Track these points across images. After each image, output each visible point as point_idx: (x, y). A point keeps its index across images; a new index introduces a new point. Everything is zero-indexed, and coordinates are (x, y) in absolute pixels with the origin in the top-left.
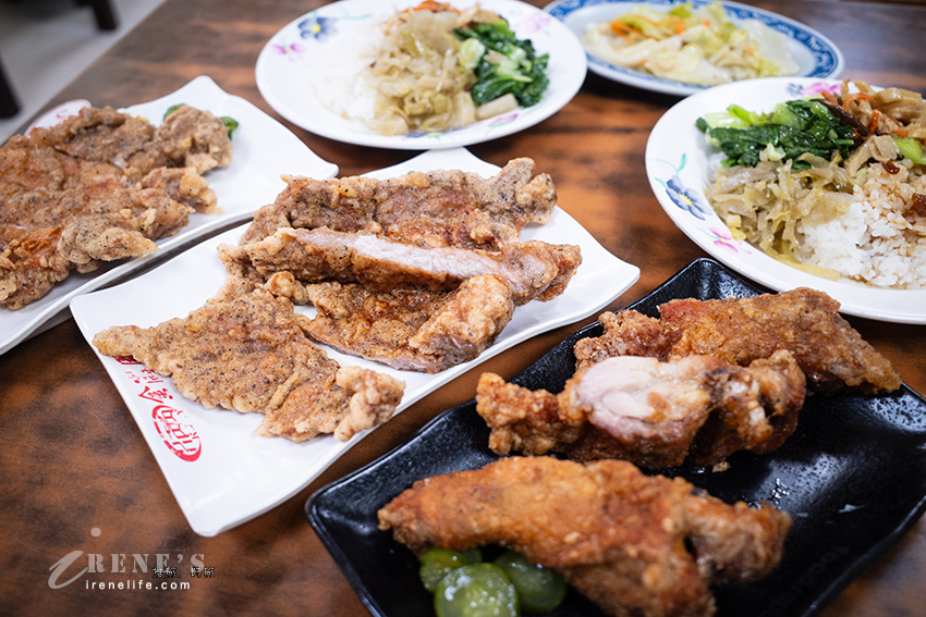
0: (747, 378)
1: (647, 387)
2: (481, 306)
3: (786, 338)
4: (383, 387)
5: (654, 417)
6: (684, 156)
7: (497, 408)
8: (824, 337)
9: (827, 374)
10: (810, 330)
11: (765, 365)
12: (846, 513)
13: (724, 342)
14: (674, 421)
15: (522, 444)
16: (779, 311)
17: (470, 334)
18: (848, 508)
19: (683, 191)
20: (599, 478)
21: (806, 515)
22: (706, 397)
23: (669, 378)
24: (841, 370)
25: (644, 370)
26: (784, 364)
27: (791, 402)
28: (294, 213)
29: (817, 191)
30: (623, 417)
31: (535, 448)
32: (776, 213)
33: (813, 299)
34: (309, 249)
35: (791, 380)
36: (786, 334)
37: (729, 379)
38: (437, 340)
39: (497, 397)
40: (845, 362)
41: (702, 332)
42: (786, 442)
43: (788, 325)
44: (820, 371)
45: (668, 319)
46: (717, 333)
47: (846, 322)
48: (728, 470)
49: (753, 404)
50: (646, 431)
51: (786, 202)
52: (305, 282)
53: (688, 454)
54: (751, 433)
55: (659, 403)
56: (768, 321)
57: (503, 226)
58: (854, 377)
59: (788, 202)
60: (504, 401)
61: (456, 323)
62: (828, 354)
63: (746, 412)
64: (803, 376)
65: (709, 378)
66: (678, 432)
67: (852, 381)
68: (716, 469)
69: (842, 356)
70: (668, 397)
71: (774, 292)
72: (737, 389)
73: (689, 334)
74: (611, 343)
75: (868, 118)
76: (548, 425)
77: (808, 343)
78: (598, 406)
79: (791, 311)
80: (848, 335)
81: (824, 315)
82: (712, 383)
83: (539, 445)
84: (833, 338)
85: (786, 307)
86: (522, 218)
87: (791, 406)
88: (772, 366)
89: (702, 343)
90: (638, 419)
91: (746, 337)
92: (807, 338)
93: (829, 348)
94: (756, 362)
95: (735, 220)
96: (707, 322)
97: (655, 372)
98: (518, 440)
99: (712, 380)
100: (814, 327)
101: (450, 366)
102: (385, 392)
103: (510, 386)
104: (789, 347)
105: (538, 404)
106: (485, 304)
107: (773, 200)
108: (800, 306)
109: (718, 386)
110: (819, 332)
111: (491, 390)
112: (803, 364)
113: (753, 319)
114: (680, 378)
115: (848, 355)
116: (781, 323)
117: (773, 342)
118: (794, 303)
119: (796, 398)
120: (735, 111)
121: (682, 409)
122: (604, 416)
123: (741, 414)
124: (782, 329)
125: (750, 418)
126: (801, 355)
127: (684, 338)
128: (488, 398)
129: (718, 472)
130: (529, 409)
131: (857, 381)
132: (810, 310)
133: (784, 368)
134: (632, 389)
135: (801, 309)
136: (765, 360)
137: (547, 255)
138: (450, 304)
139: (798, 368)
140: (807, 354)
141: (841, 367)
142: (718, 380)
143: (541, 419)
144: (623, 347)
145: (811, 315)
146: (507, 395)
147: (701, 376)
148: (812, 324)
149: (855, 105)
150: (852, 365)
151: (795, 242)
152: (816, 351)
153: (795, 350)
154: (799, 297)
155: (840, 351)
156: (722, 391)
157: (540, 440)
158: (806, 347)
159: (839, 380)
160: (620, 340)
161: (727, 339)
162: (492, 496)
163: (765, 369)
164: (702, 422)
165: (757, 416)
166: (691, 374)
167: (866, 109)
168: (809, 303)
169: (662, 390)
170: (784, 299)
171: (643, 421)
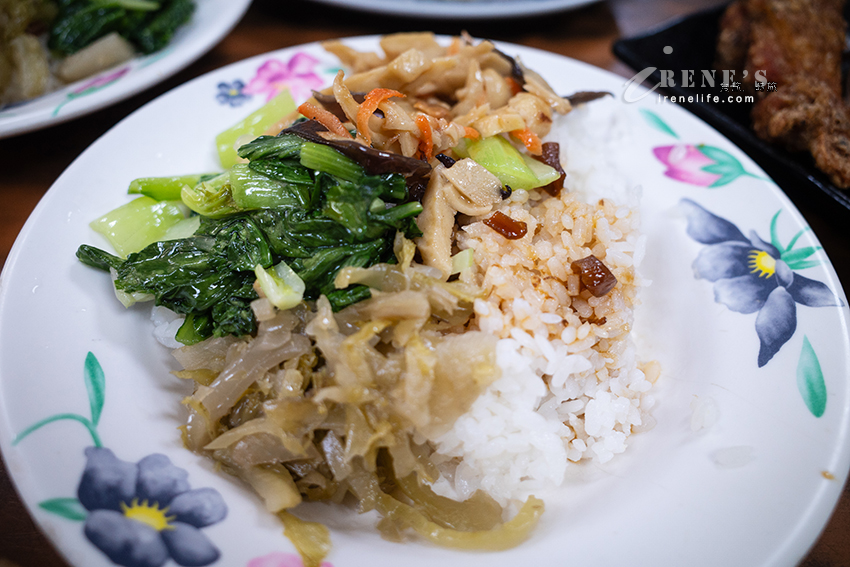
6: (91, 362)
19: (129, 488)
51: (366, 407)
59: (371, 404)
75: (413, 136)
120: (149, 192)
149: (378, 119)
167: (402, 118)
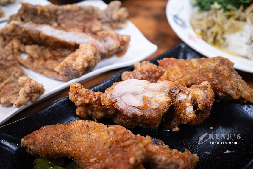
0: (187, 92)
1: (142, 93)
2: (82, 55)
3: (208, 76)
4: (33, 86)
5: (143, 107)
7: (76, 98)
8: (225, 77)
9: (225, 93)
10: (219, 74)
11: (197, 87)
12: (227, 154)
13: (182, 77)
14: (153, 109)
15: (91, 114)
16: (207, 65)
17: (76, 67)
18: (228, 151)
20: (111, 133)
21: (209, 153)
22: (169, 99)
23: (153, 90)
24: (231, 92)
25: (141, 86)
26: (206, 87)
27: (206, 104)
28: (24, 17)
29: (232, 20)
30: (129, 106)
31: (96, 116)
32: (215, 29)
33: (223, 61)
34: (23, 30)
35: (208, 95)
36: (209, 75)
37: (180, 92)
38: (65, 68)
39: (77, 93)
40: (233, 88)
41: (174, 72)
42: (203, 121)
43: (210, 71)
44: (222, 92)
45: (162, 66)
46: (180, 73)
47: (236, 72)
48: (179, 131)
49: (188, 104)
50: (139, 113)
52: (25, 44)
53: (160, 123)
54: (185, 117)
55: (147, 101)
56: (202, 69)
57: (106, 27)
58: (236, 95)
59: (220, 25)
60: (80, 95)
61: (71, 62)
62: (226, 85)
63: (185, 108)
64: (213, 93)
65: (171, 91)
66: (154, 114)
67: (236, 97)
68: (173, 130)
69: (232, 86)
70: (151, 98)
71: (206, 57)
72: (182, 97)
73: (168, 72)
74: (136, 74)
76: (100, 107)
77: (218, 79)
78: (119, 100)
79: (213, 65)
80: (236, 77)
81: (227, 68)
82: (172, 94)
83: (98, 115)
84: (229, 78)
85: (210, 63)
86: (114, 25)
87: (206, 106)
88: (200, 88)
89: (173, 76)
90: (136, 107)
91: (192, 75)
92: (218, 77)
93: (227, 82)
94: (194, 86)
95: (199, 31)
96: (176, 68)
97: (147, 87)
98: (90, 112)
99: (172, 92)
100: (221, 73)
101: (70, 79)
102: (33, 88)
103: (84, 89)
104: (209, 80)
105: (95, 98)
106: (84, 54)
107: (214, 24)
108: (217, 63)
109: (174, 95)
110: (223, 75)
111: (75, 90)
112: (215, 88)
113: (196, 68)
114: (158, 90)
115: (235, 86)
116: (207, 70)
117: (203, 78)
118: (214, 62)
119: (208, 103)
121: (157, 104)
122: (121, 105)
123: (182, 108)
124: (207, 73)
125: (186, 111)
126: (214, 84)
127: (165, 74)
128: (73, 93)
129: (174, 132)
130: (91, 99)
131: (238, 97)
132: (221, 65)
133: (206, 89)
134: (135, 94)
135: (217, 65)
136: (197, 85)
137: (116, 37)
138: (72, 54)
139: (212, 90)
140: (217, 84)
141: (231, 90)
142: (174, 93)
143: (96, 104)
144: (140, 76)
145: (221, 67)
146: (82, 93)
147: (167, 90)
148: (221, 71)
150: (236, 90)
151: (221, 41)
152: (221, 83)
153: (212, 82)
154: (217, 60)
155: (232, 84)
156: (176, 97)
157: (98, 113)
158: (216, 81)
159: (230, 96)
160: (139, 73)
161: (184, 75)
162: (67, 137)
163: (197, 89)
164: (165, 110)
165: (190, 110)
166: (163, 89)
168: (221, 62)
169: (148, 95)
170: (210, 60)
171: (138, 108)
